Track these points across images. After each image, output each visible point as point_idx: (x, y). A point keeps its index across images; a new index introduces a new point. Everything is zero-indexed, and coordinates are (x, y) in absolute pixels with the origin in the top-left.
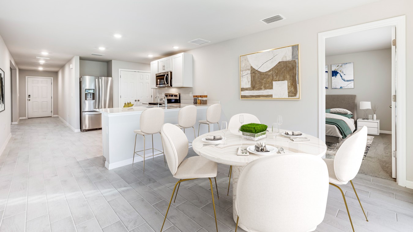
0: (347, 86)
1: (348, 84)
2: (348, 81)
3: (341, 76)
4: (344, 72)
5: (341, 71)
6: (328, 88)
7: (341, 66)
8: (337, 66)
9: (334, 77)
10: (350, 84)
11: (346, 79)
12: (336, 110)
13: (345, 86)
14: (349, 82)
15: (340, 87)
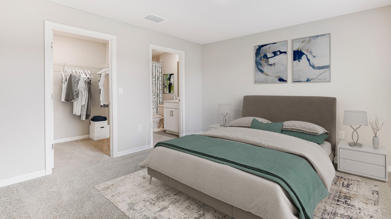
0: (319, 78)
1: (320, 74)
2: (319, 68)
3: (309, 60)
4: (313, 51)
5: (309, 50)
6: (286, 81)
7: (309, 41)
8: (303, 42)
9: (297, 61)
10: (322, 73)
11: (316, 65)
12: (295, 126)
13: (314, 78)
14: (322, 71)
15: (306, 80)
